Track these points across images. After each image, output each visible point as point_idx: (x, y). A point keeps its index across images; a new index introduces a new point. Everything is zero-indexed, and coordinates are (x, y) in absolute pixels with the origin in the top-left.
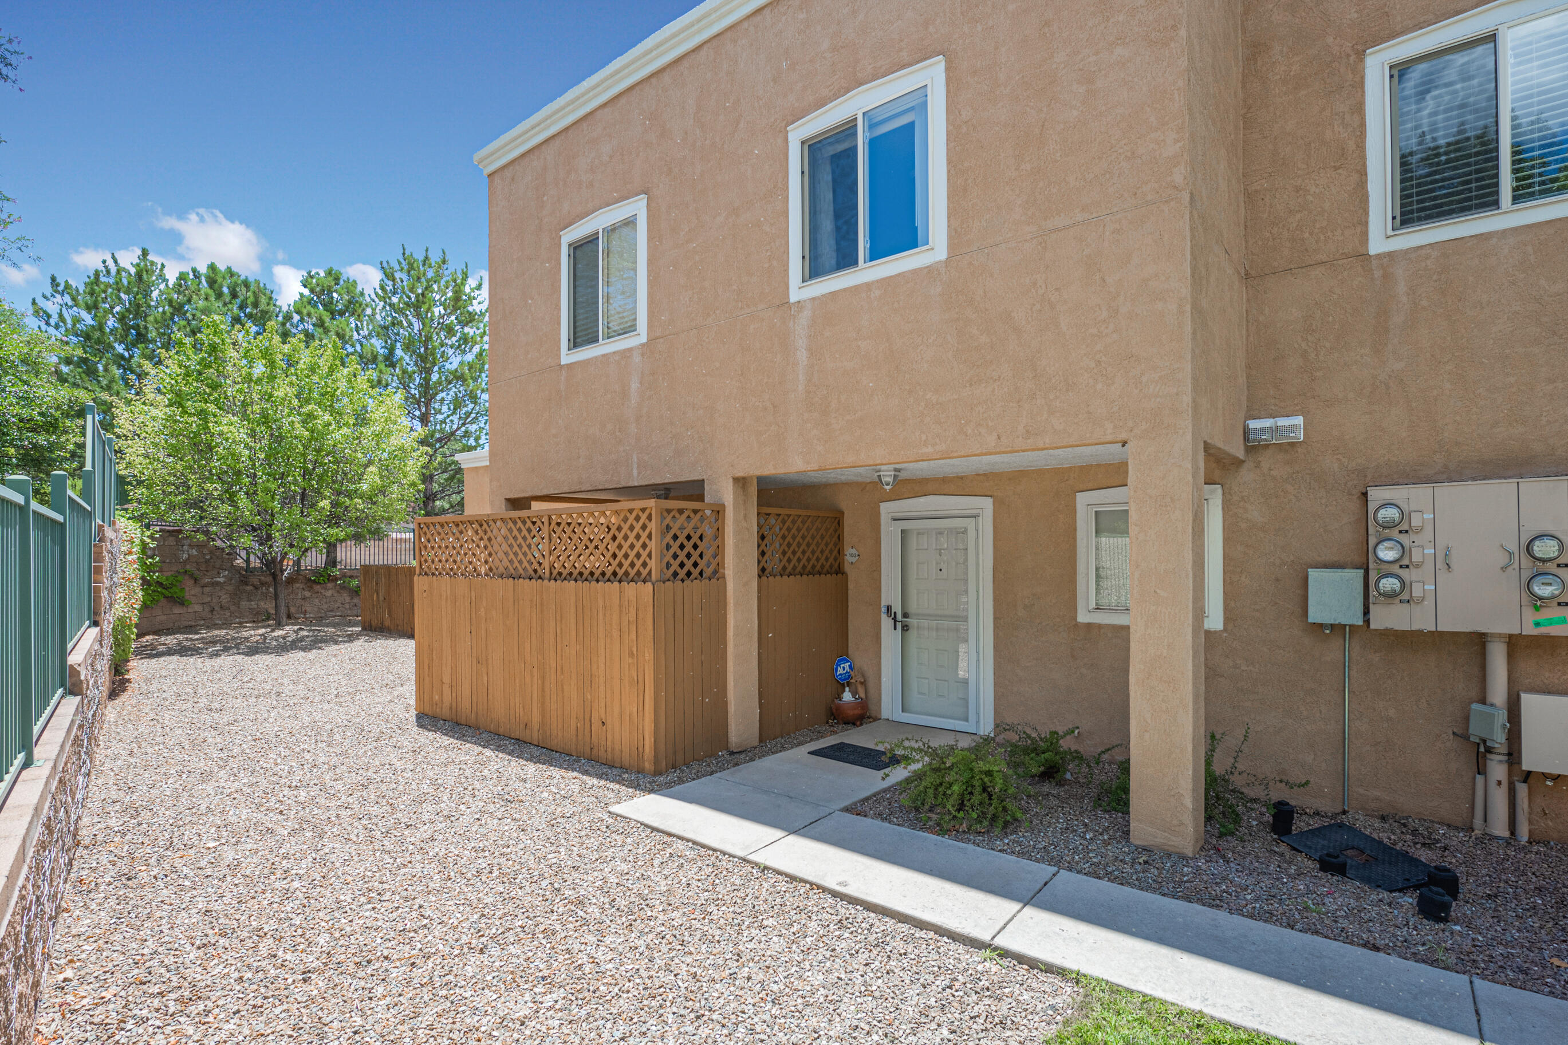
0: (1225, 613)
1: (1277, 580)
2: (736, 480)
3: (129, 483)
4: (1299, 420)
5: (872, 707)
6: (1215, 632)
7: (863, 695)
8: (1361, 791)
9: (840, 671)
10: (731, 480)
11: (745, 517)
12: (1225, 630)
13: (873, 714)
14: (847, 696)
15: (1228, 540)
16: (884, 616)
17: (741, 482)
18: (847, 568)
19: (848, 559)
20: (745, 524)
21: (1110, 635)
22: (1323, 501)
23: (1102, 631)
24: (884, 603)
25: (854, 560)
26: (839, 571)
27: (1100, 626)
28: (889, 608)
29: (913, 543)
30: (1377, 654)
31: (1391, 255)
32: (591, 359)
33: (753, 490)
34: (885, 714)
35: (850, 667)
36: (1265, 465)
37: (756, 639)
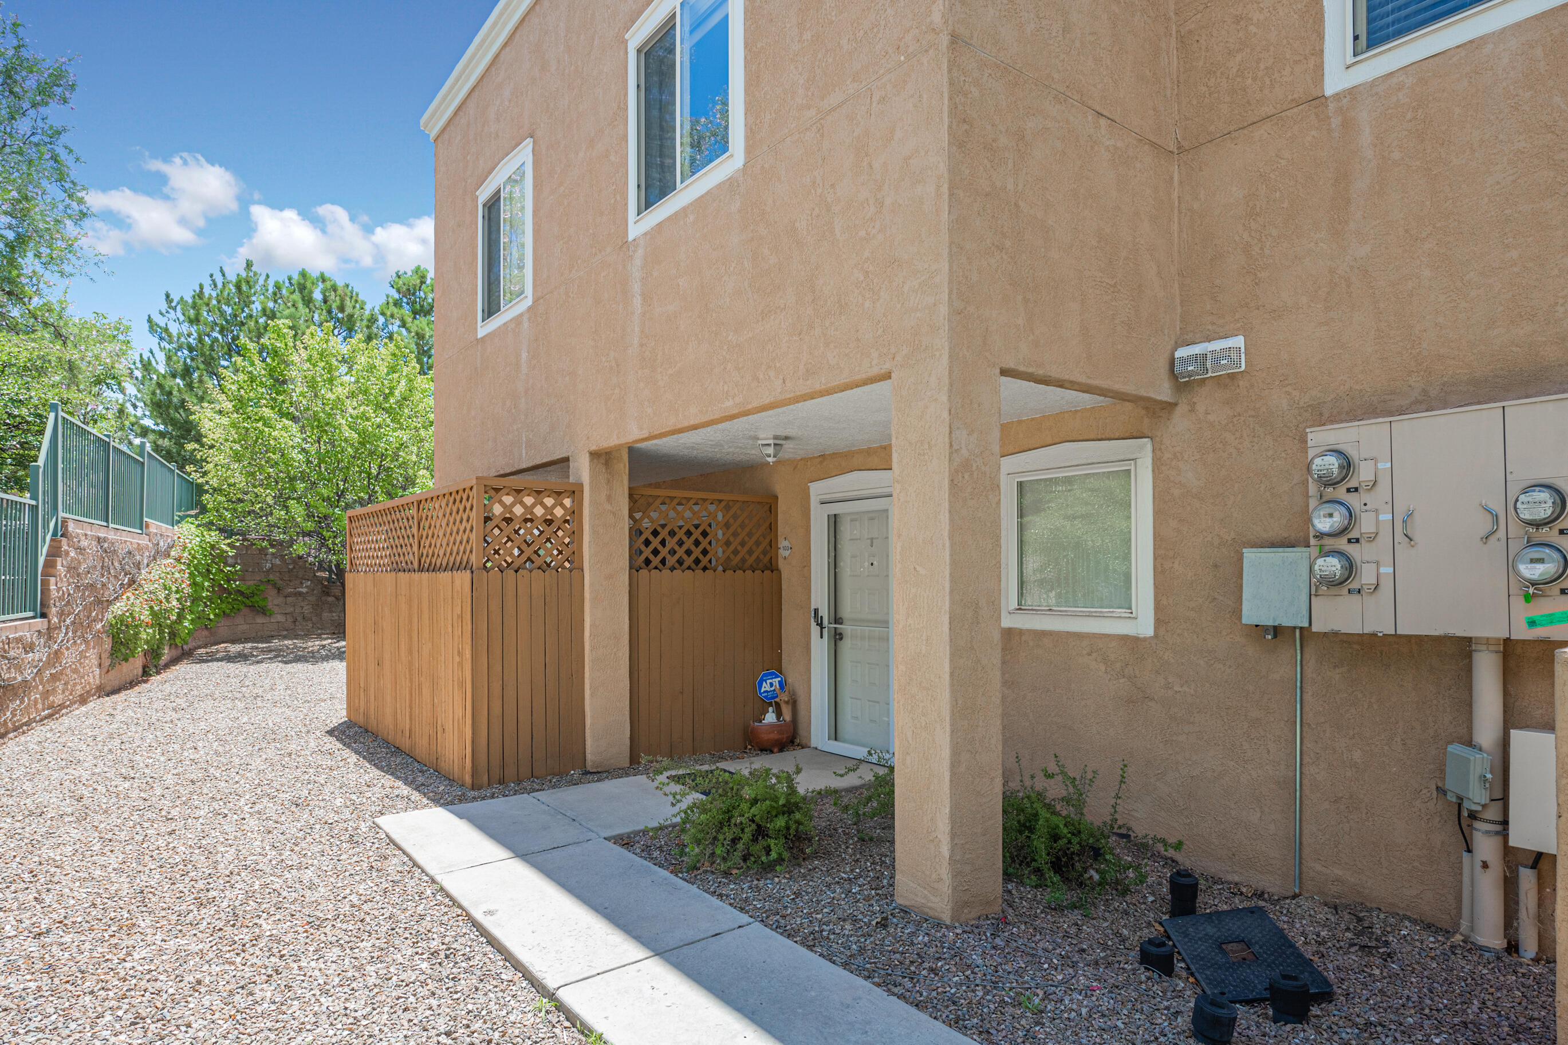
0: (1156, 614)
1: (1216, 566)
2: (594, 455)
3: (207, 492)
4: (1239, 341)
5: (802, 732)
6: (1145, 639)
7: (787, 716)
8: (1318, 867)
9: (766, 687)
10: (588, 455)
11: (609, 498)
12: (1156, 636)
13: (804, 742)
14: (770, 717)
15: (1159, 514)
16: (813, 624)
17: (602, 457)
18: (781, 564)
19: (783, 553)
20: (608, 507)
21: (1031, 643)
22: (1270, 453)
23: (1024, 638)
24: (813, 607)
25: (787, 553)
26: (771, 567)
27: (1021, 632)
28: (816, 611)
29: (846, 531)
30: (1338, 671)
31: (1352, 92)
32: (495, 330)
33: (623, 467)
34: (814, 743)
35: (780, 683)
36: (1201, 408)
37: (627, 642)
